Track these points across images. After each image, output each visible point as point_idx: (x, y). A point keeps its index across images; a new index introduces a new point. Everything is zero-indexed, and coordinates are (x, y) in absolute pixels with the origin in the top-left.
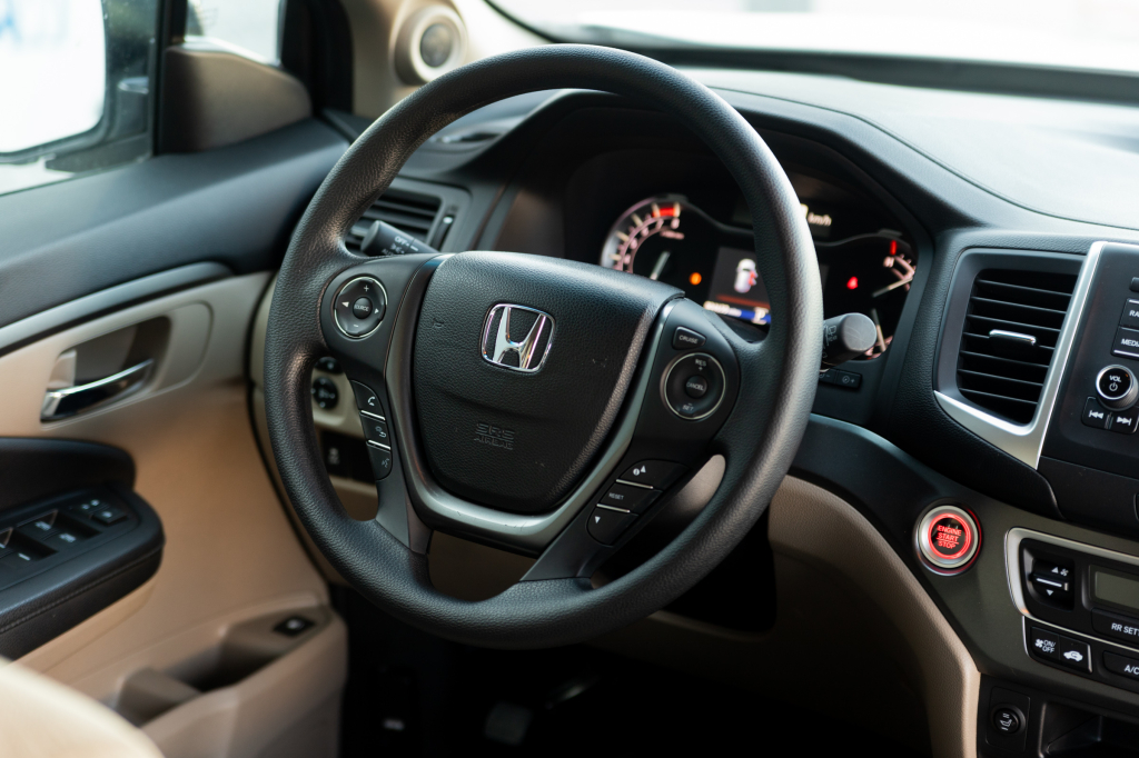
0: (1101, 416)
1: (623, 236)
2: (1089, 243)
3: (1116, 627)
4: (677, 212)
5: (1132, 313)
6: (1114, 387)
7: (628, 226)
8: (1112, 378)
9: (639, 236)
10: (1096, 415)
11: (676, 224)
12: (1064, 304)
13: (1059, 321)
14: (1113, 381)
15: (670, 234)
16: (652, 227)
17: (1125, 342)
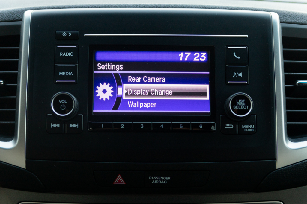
0: (58, 125)
2: (22, 12)
5: (61, 54)
6: (63, 107)
8: (61, 101)
10: (55, 125)
12: (17, 54)
13: (16, 66)
14: (61, 104)
17: (62, 74)
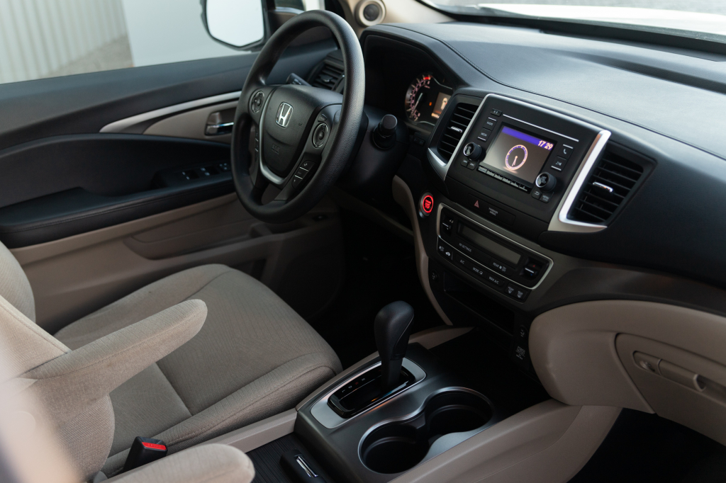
1: (414, 86)
3: (460, 245)
4: (429, 79)
5: (488, 122)
7: (415, 83)
9: (418, 87)
10: (465, 161)
11: (429, 83)
15: (426, 87)
16: (422, 83)
17: (482, 134)
